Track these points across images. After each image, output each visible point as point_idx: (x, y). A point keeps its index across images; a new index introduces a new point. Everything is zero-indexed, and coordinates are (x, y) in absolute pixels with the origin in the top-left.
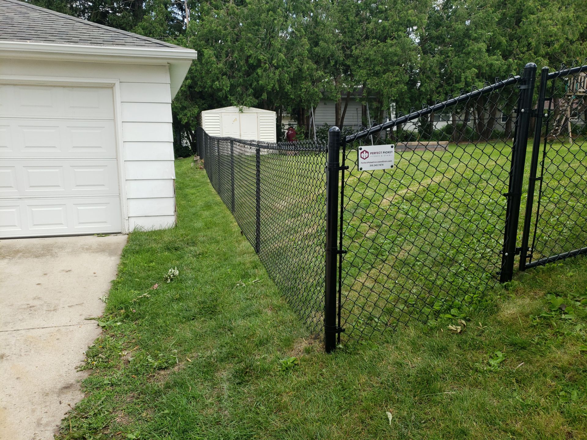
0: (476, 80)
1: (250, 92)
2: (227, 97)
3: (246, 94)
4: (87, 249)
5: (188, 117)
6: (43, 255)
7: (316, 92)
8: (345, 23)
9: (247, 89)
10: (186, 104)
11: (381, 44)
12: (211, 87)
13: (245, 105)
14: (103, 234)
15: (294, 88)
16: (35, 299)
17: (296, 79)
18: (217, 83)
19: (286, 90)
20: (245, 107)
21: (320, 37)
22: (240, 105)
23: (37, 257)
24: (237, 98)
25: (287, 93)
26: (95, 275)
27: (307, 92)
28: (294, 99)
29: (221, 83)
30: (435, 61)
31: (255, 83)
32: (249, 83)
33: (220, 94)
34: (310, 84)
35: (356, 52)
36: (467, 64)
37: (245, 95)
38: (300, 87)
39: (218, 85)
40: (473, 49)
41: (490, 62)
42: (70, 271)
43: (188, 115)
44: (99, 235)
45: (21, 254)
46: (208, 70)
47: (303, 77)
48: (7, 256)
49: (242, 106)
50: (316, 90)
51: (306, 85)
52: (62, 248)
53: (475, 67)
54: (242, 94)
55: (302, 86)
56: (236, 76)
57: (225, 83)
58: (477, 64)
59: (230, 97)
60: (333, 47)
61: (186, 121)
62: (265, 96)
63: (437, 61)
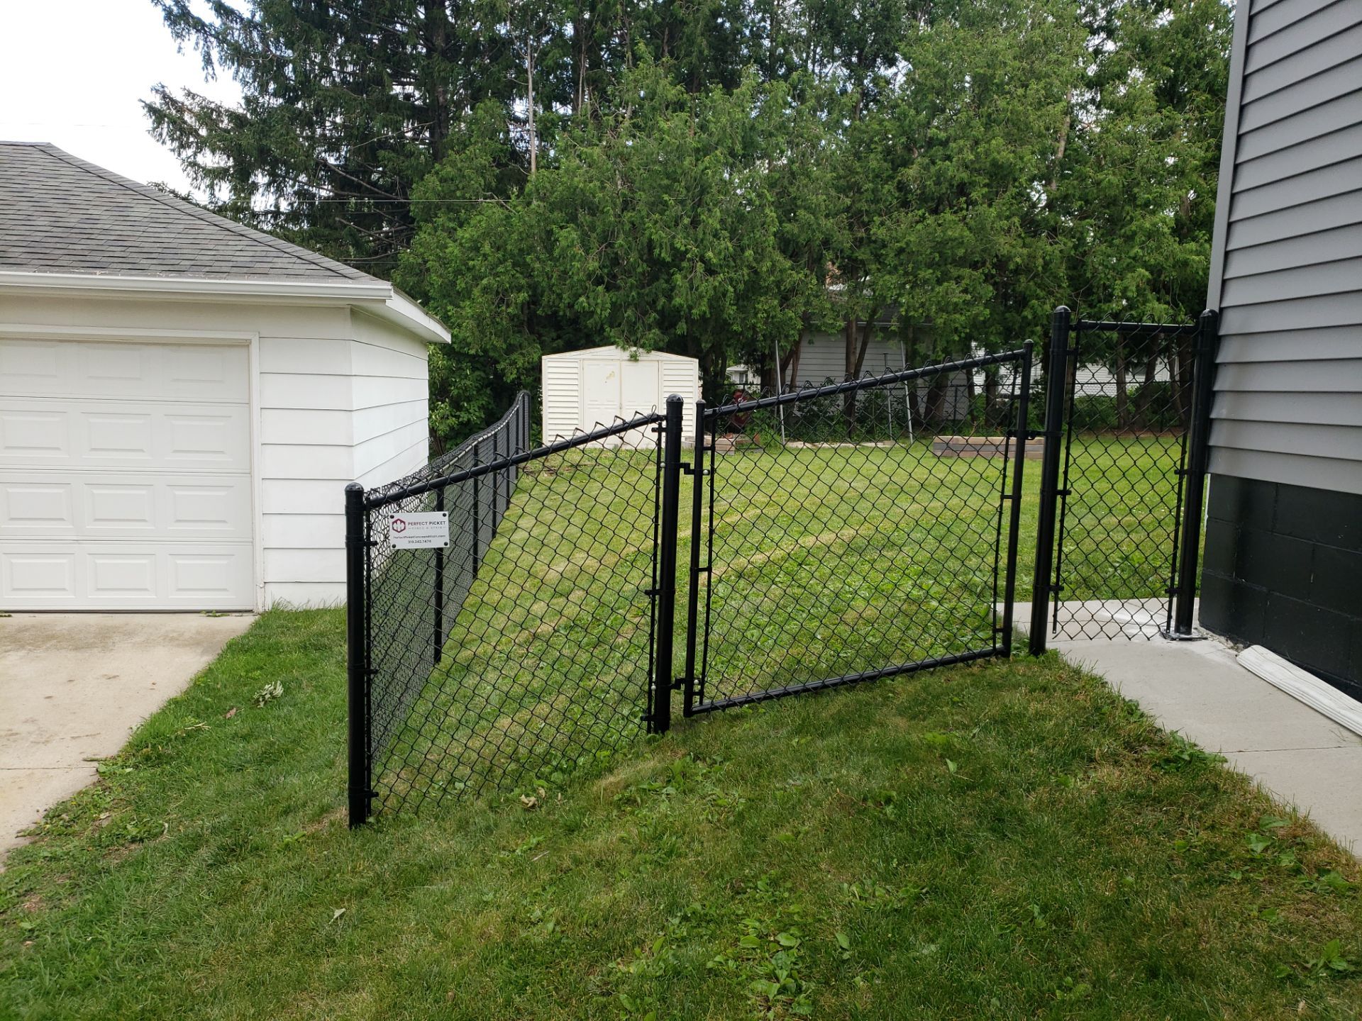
0: (1150, 296)
1: (651, 319)
2: (602, 329)
3: (643, 323)
4: (172, 639)
5: (518, 369)
6: (89, 646)
7: (791, 319)
8: (857, 173)
9: (645, 313)
10: (515, 339)
11: (930, 220)
12: (571, 306)
13: (642, 346)
14: (217, 612)
15: (741, 309)
16: (26, 721)
17: (750, 292)
18: (582, 299)
19: (725, 316)
20: (641, 350)
21: (799, 202)
22: (630, 346)
23: (77, 649)
24: (623, 332)
25: (725, 320)
26: (154, 687)
27: (769, 318)
28: (741, 333)
29: (591, 300)
30: (1057, 252)
31: (662, 301)
32: (650, 299)
33: (590, 322)
34: (776, 302)
35: (879, 233)
36: (1129, 261)
37: (639, 325)
38: (755, 308)
39: (585, 304)
40: (1141, 228)
41: (1180, 256)
42: (114, 677)
43: (520, 364)
44: (209, 613)
45: (54, 642)
46: (565, 272)
47: (761, 288)
48: (29, 644)
49: (634, 349)
50: (791, 314)
51: (767, 304)
52: (129, 634)
53: (1146, 266)
54: (635, 323)
55: (759, 306)
56: (623, 285)
57: (599, 302)
58: (1152, 262)
59: (608, 329)
60: (828, 224)
61: (514, 376)
62: (682, 328)
63: (1061, 251)
